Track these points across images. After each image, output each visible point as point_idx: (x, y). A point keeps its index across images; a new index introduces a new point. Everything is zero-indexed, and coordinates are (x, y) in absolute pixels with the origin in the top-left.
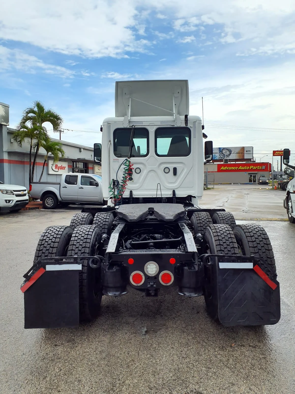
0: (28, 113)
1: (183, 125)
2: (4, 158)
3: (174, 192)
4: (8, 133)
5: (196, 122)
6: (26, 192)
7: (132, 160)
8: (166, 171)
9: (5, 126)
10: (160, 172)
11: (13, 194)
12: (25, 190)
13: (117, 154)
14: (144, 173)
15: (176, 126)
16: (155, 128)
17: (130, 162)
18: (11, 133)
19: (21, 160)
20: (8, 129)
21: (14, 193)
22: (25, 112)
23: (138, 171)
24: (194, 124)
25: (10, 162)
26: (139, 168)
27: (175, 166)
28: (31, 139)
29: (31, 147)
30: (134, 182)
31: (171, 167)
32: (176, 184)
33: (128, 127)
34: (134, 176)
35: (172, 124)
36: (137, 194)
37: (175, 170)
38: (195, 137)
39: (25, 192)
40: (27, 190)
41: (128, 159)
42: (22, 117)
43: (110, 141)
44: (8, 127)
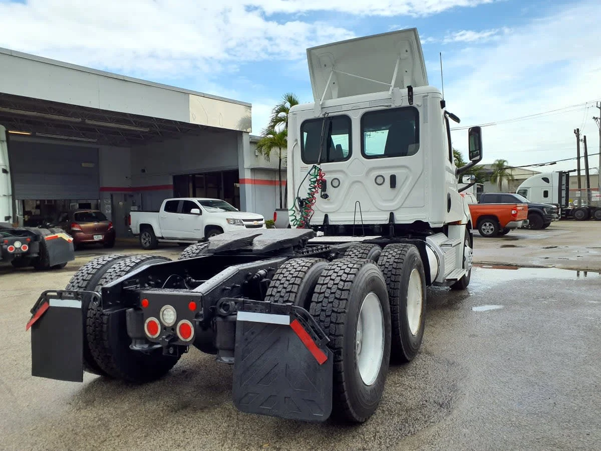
0: (278, 112)
1: (406, 103)
2: (246, 178)
3: (392, 215)
4: (251, 142)
5: (427, 96)
6: (263, 222)
7: (324, 166)
8: (379, 181)
9: (247, 134)
10: (370, 183)
11: (243, 225)
12: (262, 220)
13: (305, 159)
14: (345, 185)
15: (393, 106)
16: (361, 112)
17: (320, 170)
18: (254, 142)
19: (270, 179)
20: (251, 137)
21: (244, 223)
22: (274, 111)
23: (336, 183)
24: (424, 100)
25: (254, 182)
26: (338, 179)
27: (392, 172)
28: (280, 149)
29: (280, 160)
30: (331, 201)
31: (387, 174)
32: (395, 203)
33: (321, 116)
34: (330, 190)
35: (386, 104)
36: (334, 220)
37: (393, 179)
38: (425, 121)
39: (260, 222)
40: (264, 220)
41: (317, 166)
42: (270, 119)
43: (296, 140)
44: (250, 134)
